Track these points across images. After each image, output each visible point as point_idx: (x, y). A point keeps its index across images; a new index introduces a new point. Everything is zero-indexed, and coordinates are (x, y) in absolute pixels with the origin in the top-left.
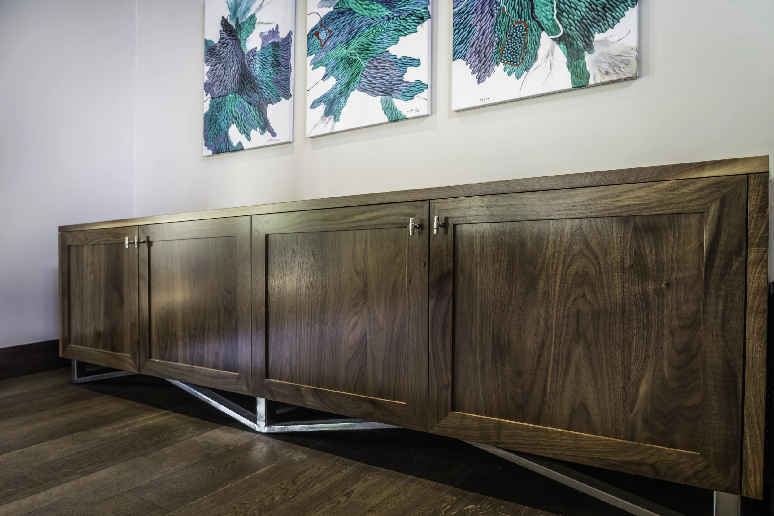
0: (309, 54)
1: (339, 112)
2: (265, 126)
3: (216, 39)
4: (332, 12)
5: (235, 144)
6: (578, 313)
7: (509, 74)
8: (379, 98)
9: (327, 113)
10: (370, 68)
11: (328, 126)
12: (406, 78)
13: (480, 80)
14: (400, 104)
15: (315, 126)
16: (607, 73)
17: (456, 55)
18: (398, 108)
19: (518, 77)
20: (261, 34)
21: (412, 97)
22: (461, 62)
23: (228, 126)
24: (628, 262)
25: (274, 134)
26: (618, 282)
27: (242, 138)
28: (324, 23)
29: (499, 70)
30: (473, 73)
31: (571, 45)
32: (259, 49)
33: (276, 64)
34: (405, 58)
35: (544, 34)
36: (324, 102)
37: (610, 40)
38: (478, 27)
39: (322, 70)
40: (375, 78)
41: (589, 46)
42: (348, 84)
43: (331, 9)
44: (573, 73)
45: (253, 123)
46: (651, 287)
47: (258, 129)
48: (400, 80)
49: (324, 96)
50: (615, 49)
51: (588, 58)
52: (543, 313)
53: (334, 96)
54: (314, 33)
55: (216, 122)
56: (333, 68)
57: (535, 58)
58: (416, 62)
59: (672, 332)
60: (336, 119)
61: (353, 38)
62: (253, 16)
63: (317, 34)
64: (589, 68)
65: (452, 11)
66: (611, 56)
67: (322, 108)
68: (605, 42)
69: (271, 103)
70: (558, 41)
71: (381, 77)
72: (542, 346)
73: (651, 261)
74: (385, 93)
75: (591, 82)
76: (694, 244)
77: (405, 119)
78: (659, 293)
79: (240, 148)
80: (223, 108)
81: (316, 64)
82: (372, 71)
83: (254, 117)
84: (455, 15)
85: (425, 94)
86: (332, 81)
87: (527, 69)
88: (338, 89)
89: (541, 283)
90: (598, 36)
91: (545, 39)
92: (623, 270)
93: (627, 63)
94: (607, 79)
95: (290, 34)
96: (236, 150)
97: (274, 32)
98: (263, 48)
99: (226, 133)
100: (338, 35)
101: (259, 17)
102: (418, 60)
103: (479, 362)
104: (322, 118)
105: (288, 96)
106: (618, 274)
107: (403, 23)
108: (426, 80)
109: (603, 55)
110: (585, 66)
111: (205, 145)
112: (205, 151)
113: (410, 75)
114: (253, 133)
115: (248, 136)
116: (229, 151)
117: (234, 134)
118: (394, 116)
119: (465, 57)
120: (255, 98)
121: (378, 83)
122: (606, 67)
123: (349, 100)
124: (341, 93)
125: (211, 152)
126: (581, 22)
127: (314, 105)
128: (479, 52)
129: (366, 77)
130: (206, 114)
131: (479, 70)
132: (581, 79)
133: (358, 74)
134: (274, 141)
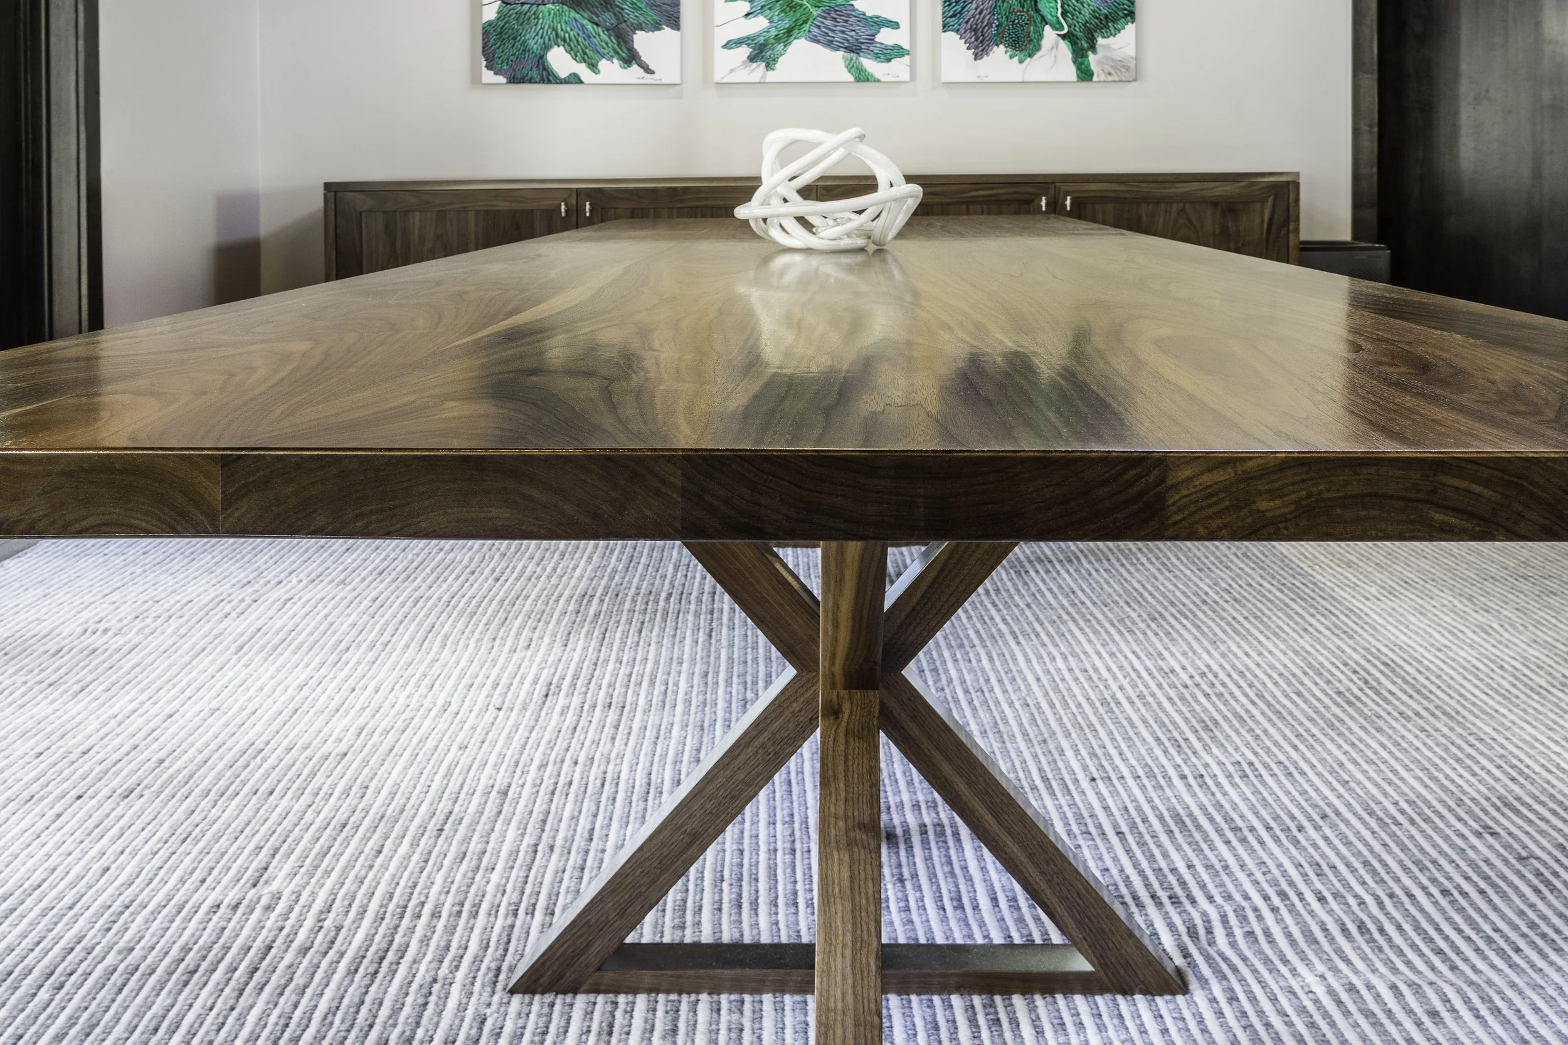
1: (775, 60)
2: (631, 58)
5: (563, 75)
7: (1011, 57)
8: (840, 54)
9: (752, 59)
10: (825, 18)
11: (756, 73)
12: (879, 39)
13: (977, 57)
14: (870, 65)
15: (732, 71)
16: (1110, 74)
17: (947, 27)
18: (869, 69)
19: (1021, 62)
21: (889, 60)
22: (952, 36)
23: (547, 48)
25: (649, 71)
27: (582, 70)
29: (999, 52)
30: (968, 48)
31: (1076, 43)
34: (877, 17)
35: (1048, 28)
36: (748, 45)
37: (1114, 46)
39: (743, 6)
40: (833, 31)
41: (1092, 48)
42: (789, 32)
44: (1078, 69)
45: (605, 51)
47: (615, 60)
48: (871, 40)
49: (748, 38)
50: (1117, 55)
51: (1092, 57)
53: (766, 40)
55: (515, 38)
56: (763, 7)
57: (1038, 48)
58: (895, 25)
60: (769, 67)
64: (1092, 67)
66: (1113, 60)
67: (745, 51)
68: (1108, 47)
69: (642, 29)
70: (1064, 37)
71: (843, 32)
74: (849, 50)
75: (1095, 78)
77: (879, 81)
79: (575, 79)
80: (533, 22)
82: (828, 22)
83: (607, 44)
85: (907, 60)
86: (760, 24)
87: (1030, 56)
88: (772, 34)
90: (1101, 41)
91: (1049, 34)
93: (1128, 69)
94: (1110, 78)
96: (565, 82)
99: (542, 57)
102: (897, 23)
104: (744, 63)
105: (676, 26)
108: (906, 46)
109: (1106, 58)
110: (1089, 64)
111: (488, 67)
112: (489, 76)
113: (885, 37)
114: (603, 64)
115: (593, 67)
116: (549, 82)
117: (560, 60)
118: (862, 77)
119: (957, 31)
120: (608, 18)
121: (838, 37)
122: (1109, 68)
123: (791, 49)
124: (777, 38)
125: (502, 79)
126: (1085, 25)
127: (728, 45)
128: (976, 30)
129: (819, 27)
130: (490, 23)
131: (976, 48)
132: (1085, 74)
133: (805, 22)
134: (649, 80)
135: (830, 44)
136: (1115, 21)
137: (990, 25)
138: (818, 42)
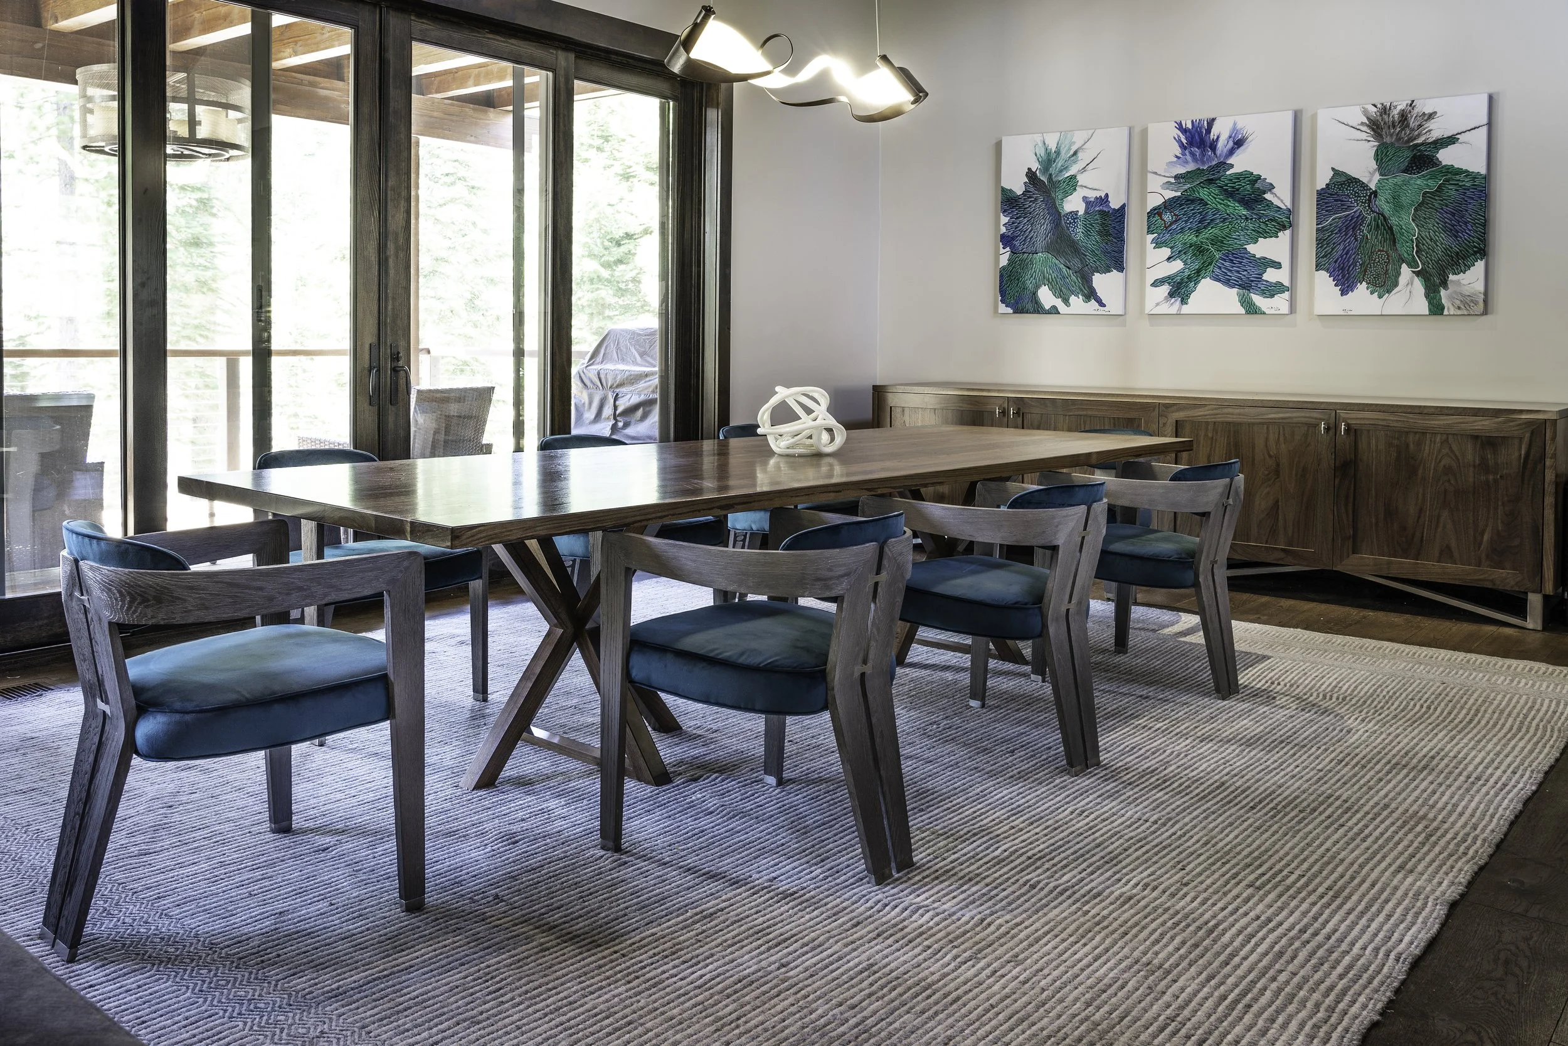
0: (1150, 232)
1: (1188, 296)
2: (1091, 294)
3: (1019, 189)
4: (1179, 197)
5: (1047, 307)
6: (1445, 491)
7: (1372, 293)
8: (1235, 290)
9: (1171, 295)
10: (1225, 260)
11: (1174, 306)
12: (1265, 277)
13: (1344, 292)
14: (1257, 299)
15: (1157, 304)
16: (1459, 308)
17: (1319, 267)
18: (1256, 303)
19: (1380, 297)
20: (1085, 198)
21: (1272, 296)
22: (1323, 274)
23: (1038, 287)
24: (1477, 462)
25: (1102, 304)
26: (1471, 474)
27: (1059, 303)
28: (1169, 205)
29: (1362, 288)
30: (1336, 285)
31: (1429, 280)
32: (1081, 212)
33: (1104, 233)
34: (1265, 258)
35: (1404, 266)
36: (1169, 283)
37: (1463, 282)
38: (1342, 247)
39: (1166, 252)
40: (1230, 271)
41: (1444, 283)
42: (1198, 271)
43: (1179, 194)
44: (1430, 303)
45: (1074, 289)
46: (1491, 477)
47: (1080, 296)
48: (1259, 278)
49: (1169, 277)
50: (1467, 290)
51: (1443, 292)
52: (1421, 490)
53: (1182, 280)
54: (1156, 212)
55: (1018, 280)
56: (1180, 252)
57: (1396, 284)
58: (1277, 265)
59: (1503, 504)
60: (1184, 301)
61: (1205, 227)
62: (1073, 177)
63: (1160, 214)
64: (1443, 301)
65: (1315, 227)
66: (1462, 295)
67: (1165, 289)
68: (1458, 283)
69: (1098, 272)
70: (1418, 274)
71: (1238, 272)
72: (1421, 510)
73: (1491, 463)
74: (1242, 287)
75: (1446, 312)
76: (1516, 454)
77: (1264, 313)
78: (1496, 481)
79: (1054, 311)
80: (1029, 267)
81: (1158, 244)
82: (1227, 264)
83: (1075, 283)
84: (1318, 230)
85: (1286, 295)
86: (1177, 265)
87: (1389, 292)
88: (1186, 274)
89: (1420, 471)
90: (1452, 277)
91: (1406, 271)
92: (1474, 466)
93: (1476, 303)
94: (1459, 312)
95: (1123, 206)
96: (1049, 312)
97: (1104, 200)
98: (1086, 212)
99: (1034, 294)
100: (1186, 222)
101: (1082, 180)
102: (1279, 263)
103: (1374, 520)
104: (1166, 298)
105: (1120, 268)
106: (1471, 469)
107: (1263, 226)
108: (1286, 283)
109: (1455, 292)
110: (1440, 299)
111: (1003, 301)
112: (1003, 309)
113: (1271, 275)
114: (1073, 299)
115: (1066, 301)
116: (1039, 313)
117: (1046, 296)
118: (1252, 310)
119: (1327, 271)
120: (1076, 263)
121: (1234, 276)
122: (1458, 302)
123: (1200, 286)
124: (1189, 278)
125: (1010, 310)
126: (1437, 263)
127: (1156, 284)
128: (1343, 269)
129: (1220, 268)
130: (1003, 268)
131: (1342, 284)
132: (1436, 308)
133: (1210, 264)
134: (1102, 311)
135: (1228, 283)
136: (1464, 258)
137: (1354, 263)
138: (1219, 280)
